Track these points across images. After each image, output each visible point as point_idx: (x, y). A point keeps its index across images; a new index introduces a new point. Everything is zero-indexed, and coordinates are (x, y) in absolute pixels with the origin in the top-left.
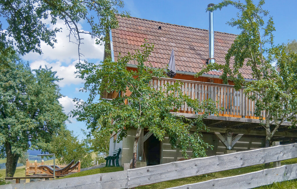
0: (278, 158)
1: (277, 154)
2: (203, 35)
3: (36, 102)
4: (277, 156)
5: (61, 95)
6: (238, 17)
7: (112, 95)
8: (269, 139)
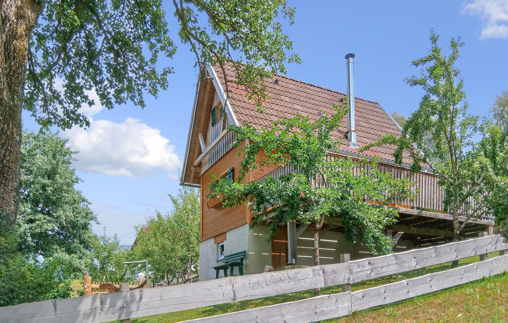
0: (487, 250)
1: (485, 246)
2: (329, 97)
3: (51, 188)
4: (485, 248)
5: (77, 179)
6: (423, 75)
7: (200, 178)
8: (458, 232)
